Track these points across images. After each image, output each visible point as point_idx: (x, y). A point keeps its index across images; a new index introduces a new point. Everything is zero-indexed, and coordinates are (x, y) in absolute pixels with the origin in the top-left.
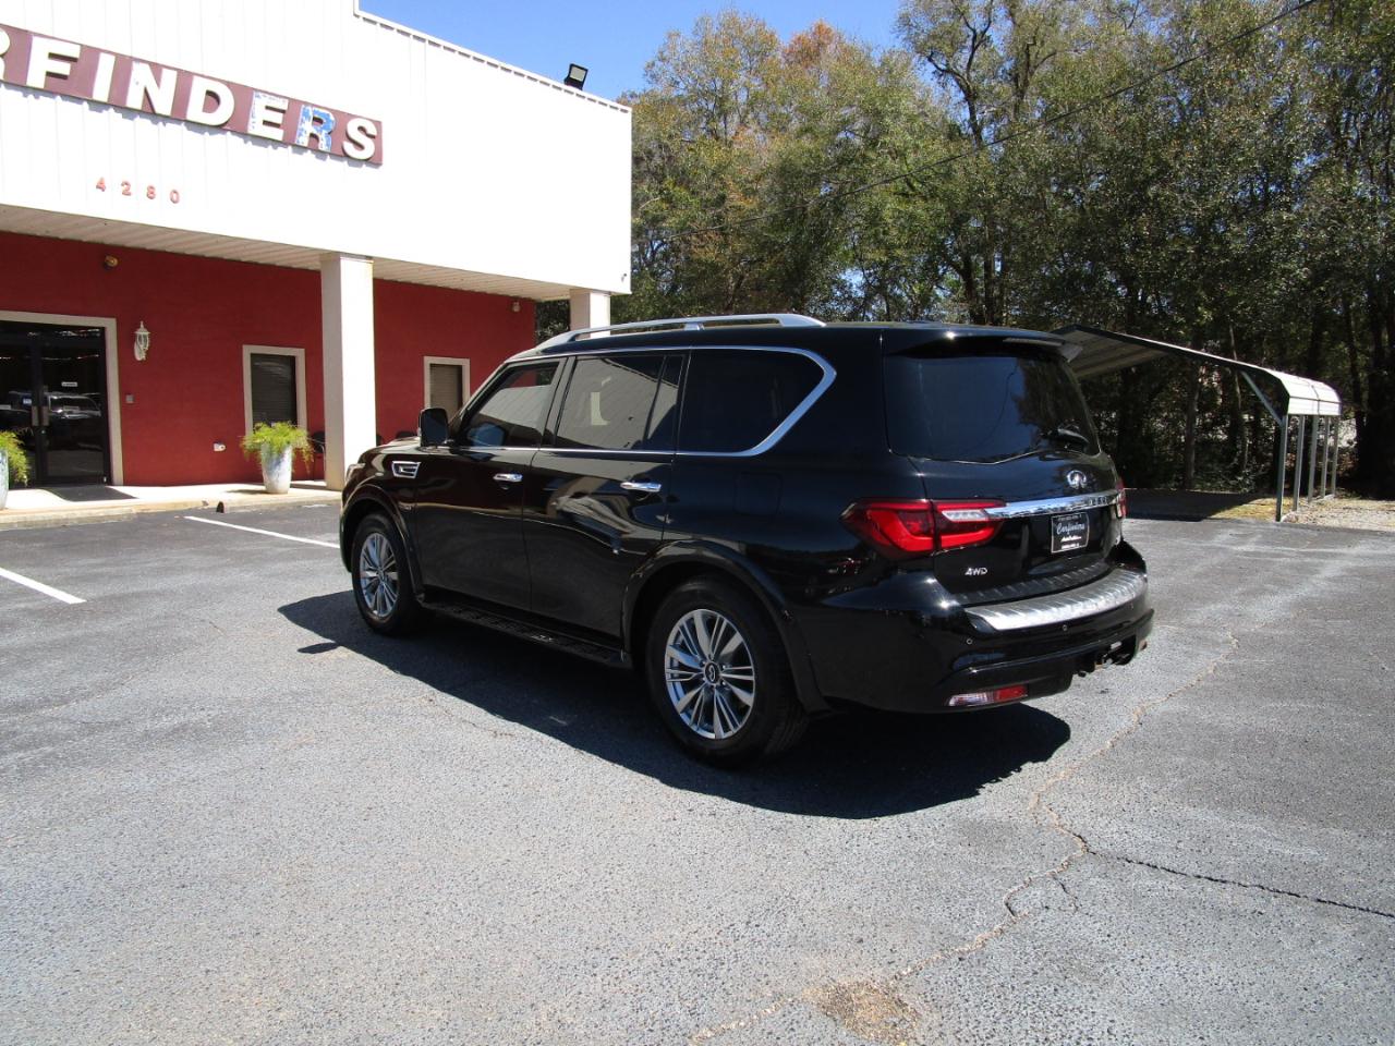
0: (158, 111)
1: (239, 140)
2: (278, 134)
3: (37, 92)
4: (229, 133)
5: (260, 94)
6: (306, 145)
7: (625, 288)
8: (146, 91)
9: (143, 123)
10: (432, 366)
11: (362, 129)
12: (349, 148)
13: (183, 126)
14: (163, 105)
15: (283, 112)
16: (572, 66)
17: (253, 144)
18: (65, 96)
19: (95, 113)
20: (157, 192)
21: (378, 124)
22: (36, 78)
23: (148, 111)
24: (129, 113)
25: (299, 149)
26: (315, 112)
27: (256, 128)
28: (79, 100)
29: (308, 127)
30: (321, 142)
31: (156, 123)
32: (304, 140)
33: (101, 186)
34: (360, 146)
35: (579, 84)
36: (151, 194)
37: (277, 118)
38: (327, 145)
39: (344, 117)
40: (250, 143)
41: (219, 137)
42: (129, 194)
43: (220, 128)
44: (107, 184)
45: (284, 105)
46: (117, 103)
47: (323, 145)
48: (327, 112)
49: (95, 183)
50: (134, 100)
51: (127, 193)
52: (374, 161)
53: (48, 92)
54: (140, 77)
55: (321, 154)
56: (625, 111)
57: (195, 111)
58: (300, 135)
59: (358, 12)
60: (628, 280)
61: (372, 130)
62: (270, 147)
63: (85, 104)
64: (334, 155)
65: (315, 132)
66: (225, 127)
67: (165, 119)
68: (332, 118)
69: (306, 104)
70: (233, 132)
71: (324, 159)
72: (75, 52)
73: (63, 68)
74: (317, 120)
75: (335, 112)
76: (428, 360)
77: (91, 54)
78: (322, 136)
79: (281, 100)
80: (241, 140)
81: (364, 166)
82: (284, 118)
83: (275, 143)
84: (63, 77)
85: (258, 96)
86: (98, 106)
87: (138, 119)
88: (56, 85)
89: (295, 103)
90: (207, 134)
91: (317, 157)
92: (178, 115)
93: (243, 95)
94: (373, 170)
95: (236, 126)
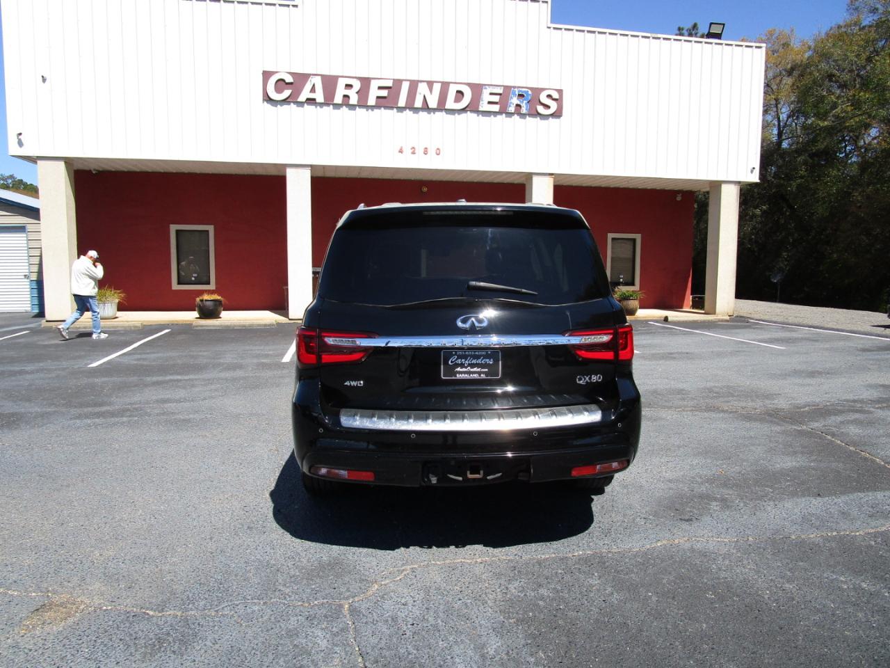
0: (430, 107)
1: (474, 115)
2: (496, 108)
3: (372, 107)
4: (469, 112)
5: (487, 87)
6: (513, 111)
7: (755, 178)
8: (424, 96)
9: (423, 114)
10: (613, 239)
11: (549, 96)
12: (541, 109)
13: (444, 113)
14: (433, 103)
15: (500, 94)
16: (711, 24)
17: (483, 116)
18: (386, 107)
19: (399, 113)
20: (429, 151)
21: (560, 92)
22: (372, 101)
23: (426, 107)
24: (416, 110)
25: (510, 115)
26: (519, 91)
27: (484, 106)
28: (392, 108)
29: (515, 101)
30: (522, 108)
31: (429, 113)
32: (512, 109)
33: (401, 151)
34: (547, 107)
35: (718, 36)
36: (426, 152)
37: (496, 99)
38: (526, 110)
39: (538, 91)
40: (480, 116)
41: (464, 115)
42: (414, 153)
43: (464, 110)
44: (404, 150)
45: (500, 91)
46: (410, 106)
47: (524, 110)
48: (527, 90)
49: (399, 149)
50: (418, 103)
51: (413, 153)
52: (557, 114)
53: (377, 106)
54: (422, 89)
55: (523, 116)
56: (760, 47)
57: (450, 104)
58: (510, 106)
59: (550, 25)
60: (757, 171)
61: (556, 95)
62: (492, 116)
63: (395, 110)
64: (531, 115)
65: (519, 103)
66: (467, 109)
67: (434, 110)
68: (530, 92)
69: (514, 87)
70: (471, 111)
71: (525, 118)
72: (389, 84)
73: (384, 93)
74: (521, 96)
75: (531, 89)
76: (610, 236)
77: (398, 83)
78: (524, 105)
79: (499, 88)
80: (476, 115)
81: (551, 118)
82: (500, 98)
83: (495, 113)
84: (384, 98)
85: (486, 88)
86: (401, 109)
87: (421, 113)
88: (382, 103)
89: (507, 88)
90: (456, 115)
91: (520, 118)
92: (441, 107)
93: (477, 89)
94: (558, 120)
95: (473, 108)
